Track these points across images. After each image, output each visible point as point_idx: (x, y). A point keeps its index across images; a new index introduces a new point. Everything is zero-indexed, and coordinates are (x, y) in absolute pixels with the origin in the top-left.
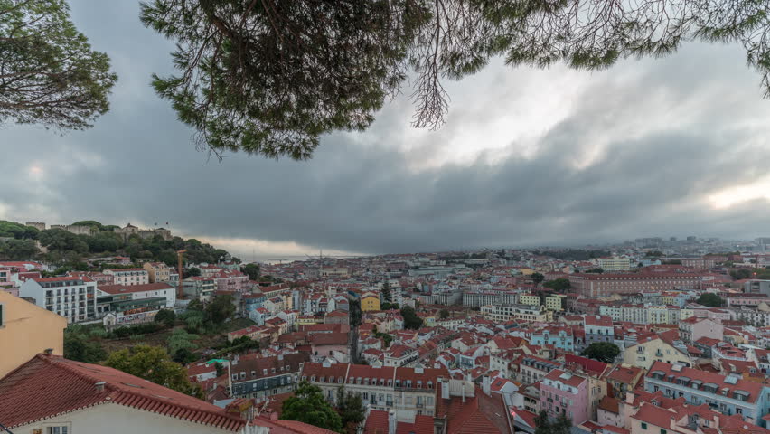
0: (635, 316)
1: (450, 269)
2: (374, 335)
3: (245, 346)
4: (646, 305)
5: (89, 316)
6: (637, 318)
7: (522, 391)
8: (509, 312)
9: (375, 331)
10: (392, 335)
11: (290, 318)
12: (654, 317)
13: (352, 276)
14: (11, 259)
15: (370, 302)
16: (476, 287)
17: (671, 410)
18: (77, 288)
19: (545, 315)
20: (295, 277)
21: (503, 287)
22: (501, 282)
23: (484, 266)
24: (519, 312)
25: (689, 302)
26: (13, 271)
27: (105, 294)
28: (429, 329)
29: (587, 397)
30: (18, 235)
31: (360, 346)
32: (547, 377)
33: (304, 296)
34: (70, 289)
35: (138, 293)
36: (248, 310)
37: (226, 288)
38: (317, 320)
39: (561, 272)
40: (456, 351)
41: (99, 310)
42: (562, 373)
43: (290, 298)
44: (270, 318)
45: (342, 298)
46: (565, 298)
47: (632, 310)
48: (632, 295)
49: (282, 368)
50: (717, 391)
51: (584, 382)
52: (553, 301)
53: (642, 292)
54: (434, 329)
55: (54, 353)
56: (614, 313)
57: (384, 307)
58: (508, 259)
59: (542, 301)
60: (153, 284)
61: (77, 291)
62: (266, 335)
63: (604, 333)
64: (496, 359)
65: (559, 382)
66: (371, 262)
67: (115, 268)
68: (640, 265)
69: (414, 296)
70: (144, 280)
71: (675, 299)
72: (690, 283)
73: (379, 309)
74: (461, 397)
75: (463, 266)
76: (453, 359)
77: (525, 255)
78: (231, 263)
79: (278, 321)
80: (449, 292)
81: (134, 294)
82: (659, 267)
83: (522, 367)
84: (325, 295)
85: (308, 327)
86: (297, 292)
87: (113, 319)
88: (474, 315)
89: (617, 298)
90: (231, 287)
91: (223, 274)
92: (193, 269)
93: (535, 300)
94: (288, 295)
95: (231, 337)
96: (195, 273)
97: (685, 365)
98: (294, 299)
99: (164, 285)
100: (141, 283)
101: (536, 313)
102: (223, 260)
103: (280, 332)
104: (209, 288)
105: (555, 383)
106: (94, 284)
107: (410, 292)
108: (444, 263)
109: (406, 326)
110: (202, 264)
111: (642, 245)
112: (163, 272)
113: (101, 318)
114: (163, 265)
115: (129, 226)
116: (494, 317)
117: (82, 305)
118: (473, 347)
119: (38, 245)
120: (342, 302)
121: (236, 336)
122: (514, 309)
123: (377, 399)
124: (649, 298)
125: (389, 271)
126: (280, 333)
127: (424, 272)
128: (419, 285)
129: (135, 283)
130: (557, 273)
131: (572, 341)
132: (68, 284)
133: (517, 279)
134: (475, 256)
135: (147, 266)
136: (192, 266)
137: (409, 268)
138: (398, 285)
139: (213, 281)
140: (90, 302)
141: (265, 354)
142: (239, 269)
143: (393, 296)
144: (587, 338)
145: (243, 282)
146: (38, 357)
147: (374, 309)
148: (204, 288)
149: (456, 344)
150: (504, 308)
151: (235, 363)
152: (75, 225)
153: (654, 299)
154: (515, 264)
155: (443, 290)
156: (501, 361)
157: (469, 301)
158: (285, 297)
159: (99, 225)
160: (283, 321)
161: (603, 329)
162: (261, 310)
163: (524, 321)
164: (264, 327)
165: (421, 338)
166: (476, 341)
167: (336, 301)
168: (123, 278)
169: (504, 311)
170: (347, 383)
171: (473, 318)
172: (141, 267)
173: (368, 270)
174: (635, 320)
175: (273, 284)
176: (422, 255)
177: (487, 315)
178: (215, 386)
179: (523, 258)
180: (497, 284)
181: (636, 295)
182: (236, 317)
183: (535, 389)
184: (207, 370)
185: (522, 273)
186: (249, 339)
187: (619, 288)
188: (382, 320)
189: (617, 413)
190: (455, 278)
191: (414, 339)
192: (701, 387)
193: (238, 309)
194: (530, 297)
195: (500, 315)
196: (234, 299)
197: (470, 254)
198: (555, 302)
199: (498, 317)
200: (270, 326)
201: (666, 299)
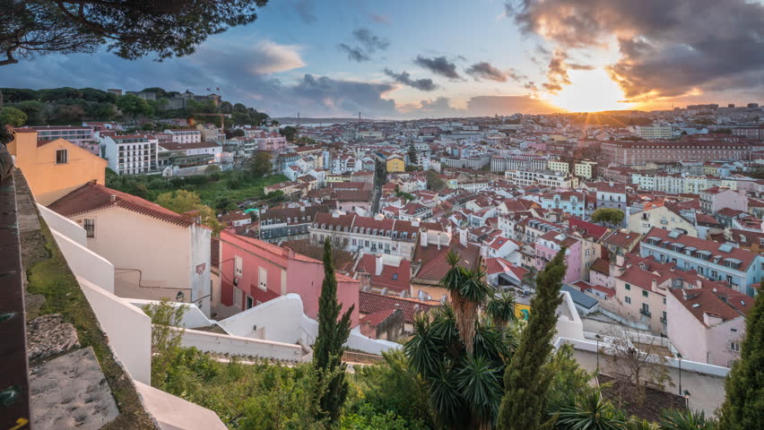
0: (670, 186)
1: (483, 134)
2: (395, 193)
3: (277, 198)
4: (683, 175)
5: (152, 168)
6: (672, 188)
7: (521, 250)
8: (533, 177)
9: (397, 190)
10: (414, 195)
11: (320, 177)
12: (691, 187)
13: (386, 139)
14: (95, 119)
15: (395, 164)
16: (504, 152)
17: (656, 273)
18: (142, 144)
19: (570, 182)
20: (333, 139)
21: (532, 152)
22: (530, 148)
23: (518, 132)
24: (543, 177)
25: (733, 173)
26: (96, 130)
27: (164, 150)
28: (450, 191)
29: (580, 257)
30: (101, 100)
31: (381, 203)
32: (543, 237)
33: (334, 157)
34: (137, 145)
35: (192, 150)
36: (283, 167)
37: (266, 147)
38: (344, 179)
39: (595, 139)
40: (469, 212)
41: (160, 162)
42: (557, 234)
43: (321, 158)
44: (302, 175)
45: (369, 159)
46: (596, 165)
47: (667, 179)
48: (670, 164)
49: (303, 218)
50: (709, 258)
51: (577, 244)
52: (583, 169)
53: (681, 161)
54: (455, 191)
55: (98, 182)
56: (647, 182)
57: (409, 169)
58: (542, 125)
59: (571, 169)
60: (204, 143)
61: (143, 147)
62: (297, 190)
63: (616, 199)
64: (504, 220)
65: (552, 242)
66: (405, 127)
67: (173, 128)
68: (684, 133)
69: (443, 159)
70: (196, 138)
71: (718, 170)
72: (738, 153)
73: (403, 170)
74: (437, 246)
75: (496, 131)
76: (464, 218)
77: (562, 121)
78: (272, 126)
79: (309, 178)
80: (478, 156)
81: (188, 150)
82: (704, 135)
83: (527, 228)
84: (353, 156)
85: (335, 185)
86: (328, 153)
87: (170, 171)
88: (497, 179)
89: (653, 166)
90: (269, 146)
91: (263, 135)
92: (238, 130)
93: (564, 167)
94: (319, 155)
95: (267, 191)
96: (240, 134)
97: (682, 232)
98: (324, 159)
99: (213, 144)
100: (194, 141)
101: (561, 179)
102: (265, 123)
103: (310, 187)
104: (250, 147)
105: (550, 243)
106: (156, 141)
107: (439, 156)
108: (477, 128)
109: (429, 187)
110: (246, 126)
111: (694, 112)
112: (213, 133)
113: (162, 170)
114: (213, 126)
115: (187, 92)
116: (517, 181)
117: (146, 158)
118: (486, 208)
119: (115, 108)
120: (369, 162)
121: (271, 190)
122: (538, 174)
123: (377, 247)
124: (689, 168)
125: (422, 134)
126: (310, 189)
127: (456, 137)
128: (449, 149)
129: (189, 142)
130: (590, 140)
131: (583, 205)
132: (136, 141)
133: (548, 145)
134: (508, 121)
135: (200, 127)
136: (237, 127)
137: (441, 132)
138: (427, 148)
139: (254, 142)
140: (153, 157)
141: (292, 206)
142: (278, 131)
143: (419, 158)
144: (598, 204)
145: (280, 143)
146: (88, 184)
147: (398, 170)
148: (247, 147)
149: (471, 205)
150: (528, 173)
151: (264, 211)
152: (144, 91)
153: (694, 169)
154: (550, 130)
155: (471, 155)
156: (508, 222)
157: (496, 165)
158: (316, 156)
159: (163, 91)
160: (313, 179)
161: (615, 196)
162: (294, 167)
163: (545, 187)
164: (295, 183)
165: (441, 198)
166: (490, 203)
167: (363, 162)
168: (180, 137)
169: (528, 176)
170: (352, 232)
171: (495, 182)
172: (194, 127)
173: (401, 134)
174: (670, 190)
175: (307, 145)
176: (456, 120)
177: (511, 179)
178: (247, 231)
179: (559, 125)
180: (526, 150)
181: (674, 164)
182: (273, 173)
183: (531, 249)
184: (243, 218)
185: (553, 140)
186: (282, 193)
187: (656, 156)
188: (404, 181)
189: (607, 275)
190: (484, 143)
191: (434, 199)
192: (694, 254)
193: (274, 166)
194: (558, 163)
195: (524, 180)
196: (271, 158)
197: (504, 120)
198: (584, 169)
199: (522, 182)
200: (301, 182)
201: (709, 170)
